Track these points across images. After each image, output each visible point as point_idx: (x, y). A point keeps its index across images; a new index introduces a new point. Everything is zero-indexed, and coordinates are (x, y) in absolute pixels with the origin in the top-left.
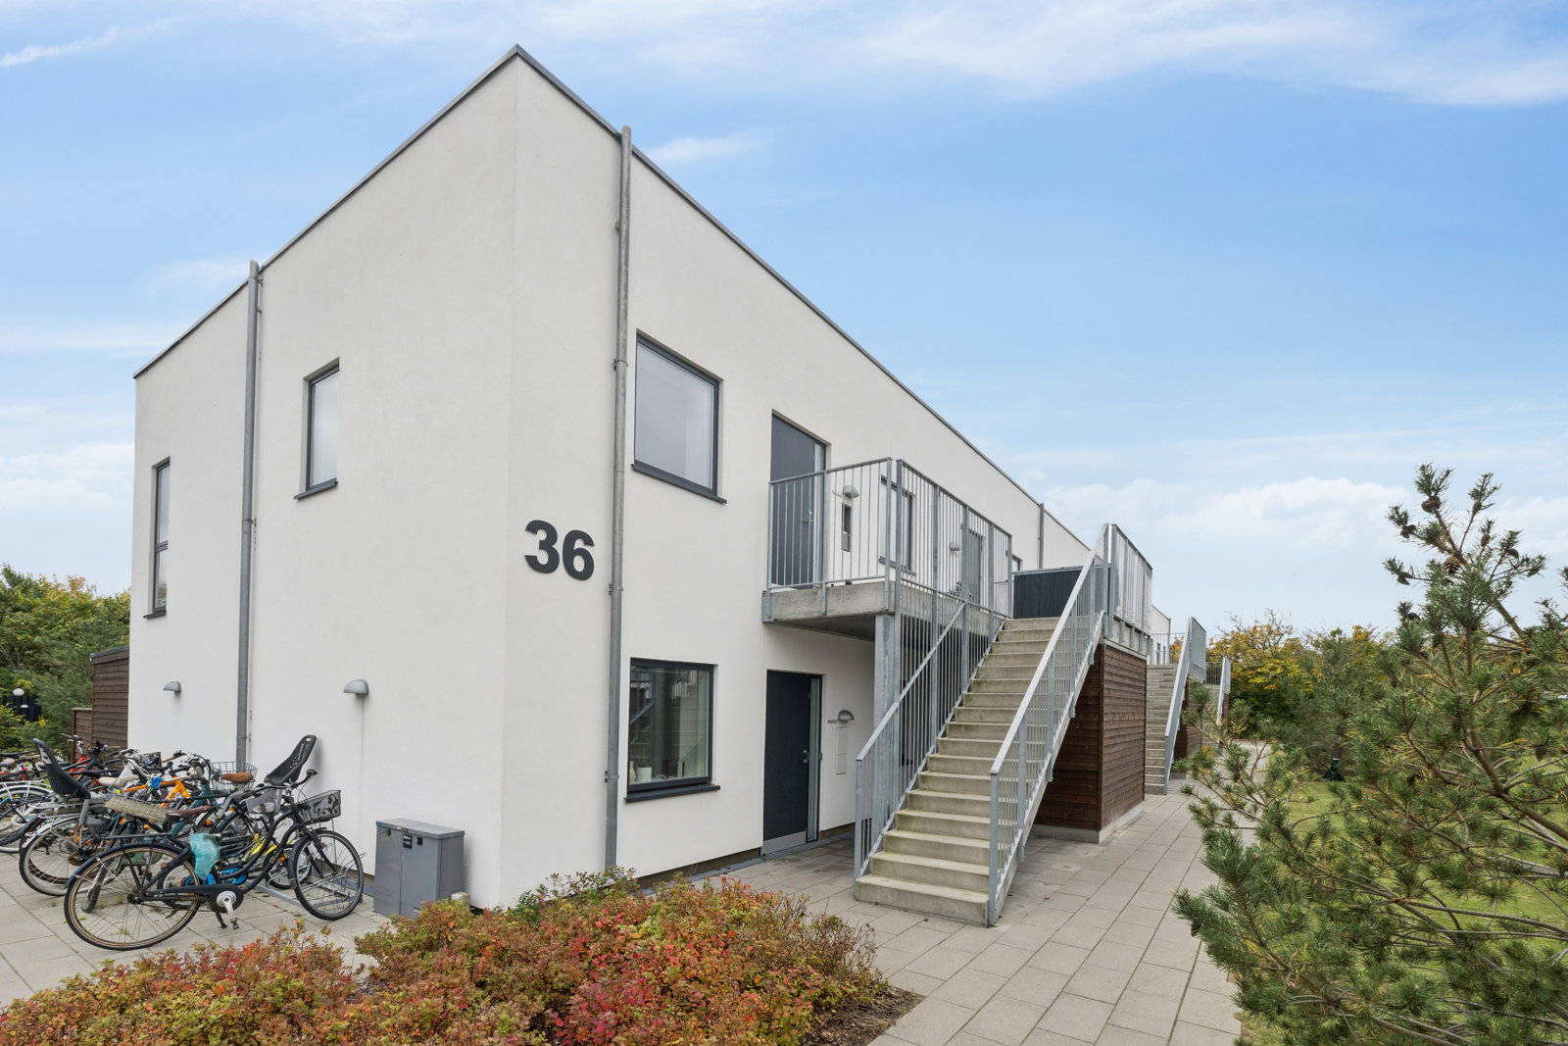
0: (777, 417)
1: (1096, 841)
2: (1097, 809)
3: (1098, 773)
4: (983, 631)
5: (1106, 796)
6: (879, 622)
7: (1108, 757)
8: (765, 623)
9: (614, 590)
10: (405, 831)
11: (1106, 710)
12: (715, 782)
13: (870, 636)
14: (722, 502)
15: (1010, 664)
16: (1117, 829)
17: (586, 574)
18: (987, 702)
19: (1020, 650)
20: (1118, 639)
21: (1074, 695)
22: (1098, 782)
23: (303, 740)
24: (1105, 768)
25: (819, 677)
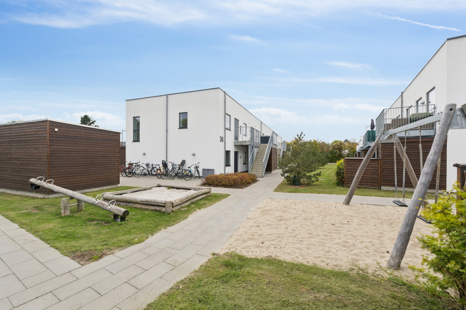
0: (235, 118)
1: (271, 173)
2: (271, 169)
3: (271, 164)
4: (258, 146)
5: (272, 168)
6: (249, 146)
7: (273, 162)
8: (234, 145)
9: (225, 143)
10: (207, 169)
11: (272, 156)
12: (231, 165)
13: (248, 147)
14: (231, 131)
15: (261, 150)
16: (273, 172)
17: (223, 142)
18: (259, 155)
19: (262, 148)
20: (274, 147)
21: (269, 154)
22: (271, 165)
23: (183, 160)
24: (272, 164)
25: (238, 152)
